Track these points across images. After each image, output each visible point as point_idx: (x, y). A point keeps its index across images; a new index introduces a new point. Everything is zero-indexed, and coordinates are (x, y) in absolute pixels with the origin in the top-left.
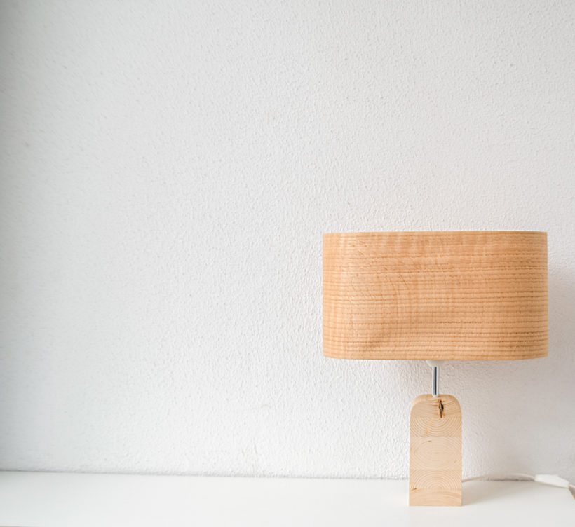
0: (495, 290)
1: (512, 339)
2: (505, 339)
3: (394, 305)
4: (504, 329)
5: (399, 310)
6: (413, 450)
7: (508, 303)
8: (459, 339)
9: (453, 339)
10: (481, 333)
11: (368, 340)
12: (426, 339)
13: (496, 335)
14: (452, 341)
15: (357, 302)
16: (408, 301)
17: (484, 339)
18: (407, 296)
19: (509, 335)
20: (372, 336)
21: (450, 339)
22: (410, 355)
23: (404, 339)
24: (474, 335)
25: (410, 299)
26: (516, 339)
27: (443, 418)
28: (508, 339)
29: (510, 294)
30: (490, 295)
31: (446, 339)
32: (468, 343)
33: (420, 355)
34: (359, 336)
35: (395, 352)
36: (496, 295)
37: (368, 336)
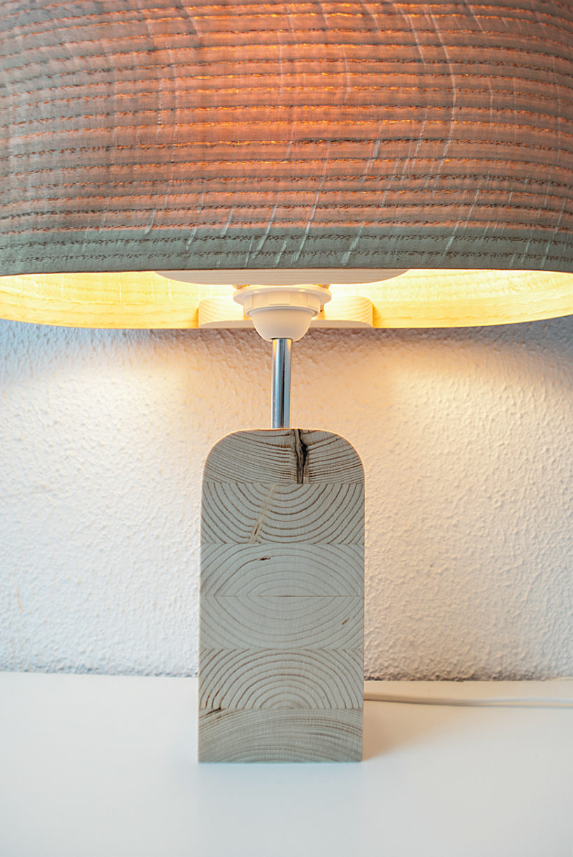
0: (485, 36)
1: (545, 201)
2: (524, 199)
3: (146, 84)
4: (518, 167)
5: (165, 98)
6: (211, 585)
7: (529, 85)
8: (368, 197)
9: (350, 197)
10: (444, 177)
11: (60, 203)
12: (256, 197)
13: (495, 184)
14: (346, 206)
15: (30, 85)
16: (193, 69)
17: (456, 196)
18: (191, 54)
19: (535, 187)
20: (70, 191)
21: (339, 197)
22: (200, 254)
23: (181, 199)
24: (418, 182)
25: (202, 63)
26: (556, 203)
27: (306, 486)
28: (534, 200)
29: (536, 58)
30: (471, 52)
31: (325, 198)
32: (399, 211)
33: (236, 253)
34: (31, 193)
35: (150, 243)
36: (489, 53)
37: (60, 190)
